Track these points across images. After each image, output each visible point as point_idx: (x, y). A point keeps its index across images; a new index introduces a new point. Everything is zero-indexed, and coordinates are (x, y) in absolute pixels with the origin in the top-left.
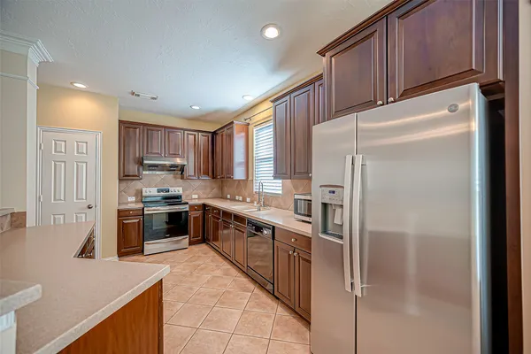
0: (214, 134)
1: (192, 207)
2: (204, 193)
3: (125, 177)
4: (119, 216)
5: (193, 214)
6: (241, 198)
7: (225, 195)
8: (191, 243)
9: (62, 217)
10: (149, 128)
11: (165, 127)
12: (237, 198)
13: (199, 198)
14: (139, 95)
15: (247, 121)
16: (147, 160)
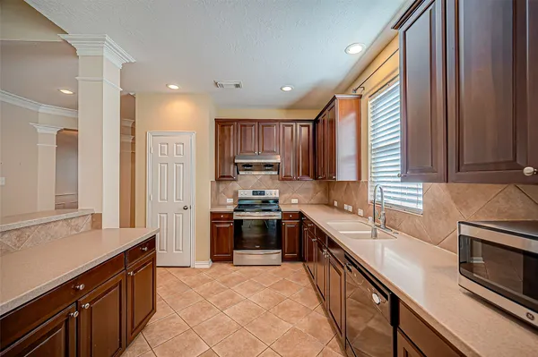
0: (316, 121)
1: (286, 215)
2: (305, 197)
3: (221, 178)
4: (212, 219)
5: (288, 224)
6: (350, 209)
7: (331, 201)
8: (284, 259)
9: (165, 215)
10: (243, 124)
11: (259, 121)
12: (346, 207)
13: (299, 204)
14: (222, 86)
15: (359, 92)
16: (238, 159)
